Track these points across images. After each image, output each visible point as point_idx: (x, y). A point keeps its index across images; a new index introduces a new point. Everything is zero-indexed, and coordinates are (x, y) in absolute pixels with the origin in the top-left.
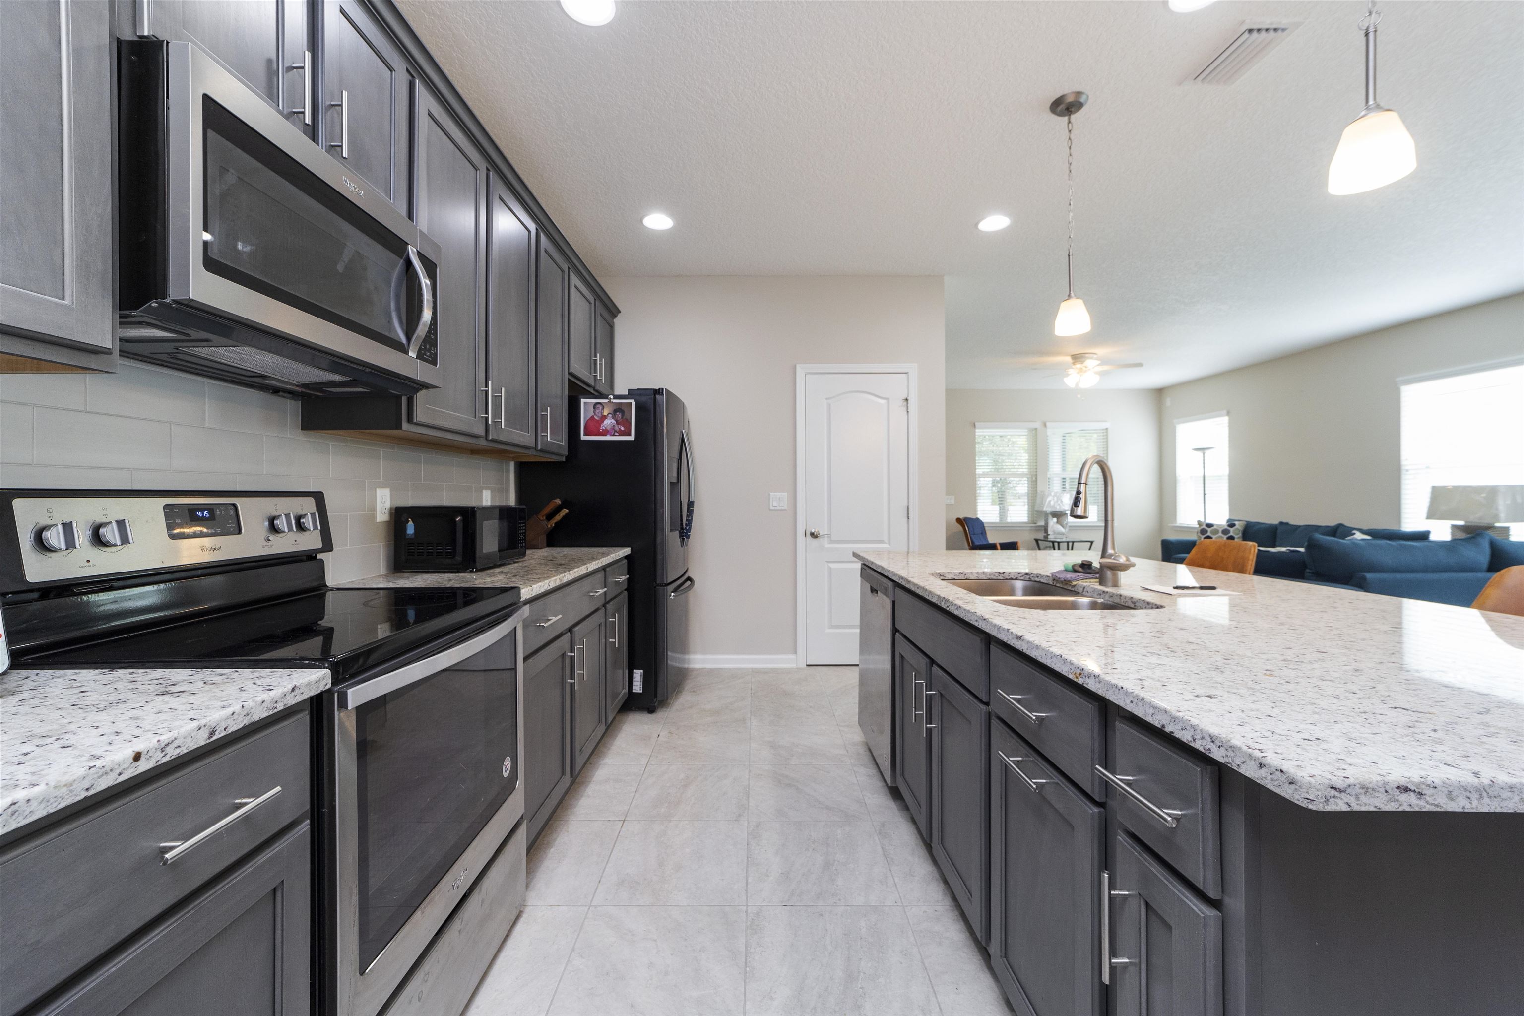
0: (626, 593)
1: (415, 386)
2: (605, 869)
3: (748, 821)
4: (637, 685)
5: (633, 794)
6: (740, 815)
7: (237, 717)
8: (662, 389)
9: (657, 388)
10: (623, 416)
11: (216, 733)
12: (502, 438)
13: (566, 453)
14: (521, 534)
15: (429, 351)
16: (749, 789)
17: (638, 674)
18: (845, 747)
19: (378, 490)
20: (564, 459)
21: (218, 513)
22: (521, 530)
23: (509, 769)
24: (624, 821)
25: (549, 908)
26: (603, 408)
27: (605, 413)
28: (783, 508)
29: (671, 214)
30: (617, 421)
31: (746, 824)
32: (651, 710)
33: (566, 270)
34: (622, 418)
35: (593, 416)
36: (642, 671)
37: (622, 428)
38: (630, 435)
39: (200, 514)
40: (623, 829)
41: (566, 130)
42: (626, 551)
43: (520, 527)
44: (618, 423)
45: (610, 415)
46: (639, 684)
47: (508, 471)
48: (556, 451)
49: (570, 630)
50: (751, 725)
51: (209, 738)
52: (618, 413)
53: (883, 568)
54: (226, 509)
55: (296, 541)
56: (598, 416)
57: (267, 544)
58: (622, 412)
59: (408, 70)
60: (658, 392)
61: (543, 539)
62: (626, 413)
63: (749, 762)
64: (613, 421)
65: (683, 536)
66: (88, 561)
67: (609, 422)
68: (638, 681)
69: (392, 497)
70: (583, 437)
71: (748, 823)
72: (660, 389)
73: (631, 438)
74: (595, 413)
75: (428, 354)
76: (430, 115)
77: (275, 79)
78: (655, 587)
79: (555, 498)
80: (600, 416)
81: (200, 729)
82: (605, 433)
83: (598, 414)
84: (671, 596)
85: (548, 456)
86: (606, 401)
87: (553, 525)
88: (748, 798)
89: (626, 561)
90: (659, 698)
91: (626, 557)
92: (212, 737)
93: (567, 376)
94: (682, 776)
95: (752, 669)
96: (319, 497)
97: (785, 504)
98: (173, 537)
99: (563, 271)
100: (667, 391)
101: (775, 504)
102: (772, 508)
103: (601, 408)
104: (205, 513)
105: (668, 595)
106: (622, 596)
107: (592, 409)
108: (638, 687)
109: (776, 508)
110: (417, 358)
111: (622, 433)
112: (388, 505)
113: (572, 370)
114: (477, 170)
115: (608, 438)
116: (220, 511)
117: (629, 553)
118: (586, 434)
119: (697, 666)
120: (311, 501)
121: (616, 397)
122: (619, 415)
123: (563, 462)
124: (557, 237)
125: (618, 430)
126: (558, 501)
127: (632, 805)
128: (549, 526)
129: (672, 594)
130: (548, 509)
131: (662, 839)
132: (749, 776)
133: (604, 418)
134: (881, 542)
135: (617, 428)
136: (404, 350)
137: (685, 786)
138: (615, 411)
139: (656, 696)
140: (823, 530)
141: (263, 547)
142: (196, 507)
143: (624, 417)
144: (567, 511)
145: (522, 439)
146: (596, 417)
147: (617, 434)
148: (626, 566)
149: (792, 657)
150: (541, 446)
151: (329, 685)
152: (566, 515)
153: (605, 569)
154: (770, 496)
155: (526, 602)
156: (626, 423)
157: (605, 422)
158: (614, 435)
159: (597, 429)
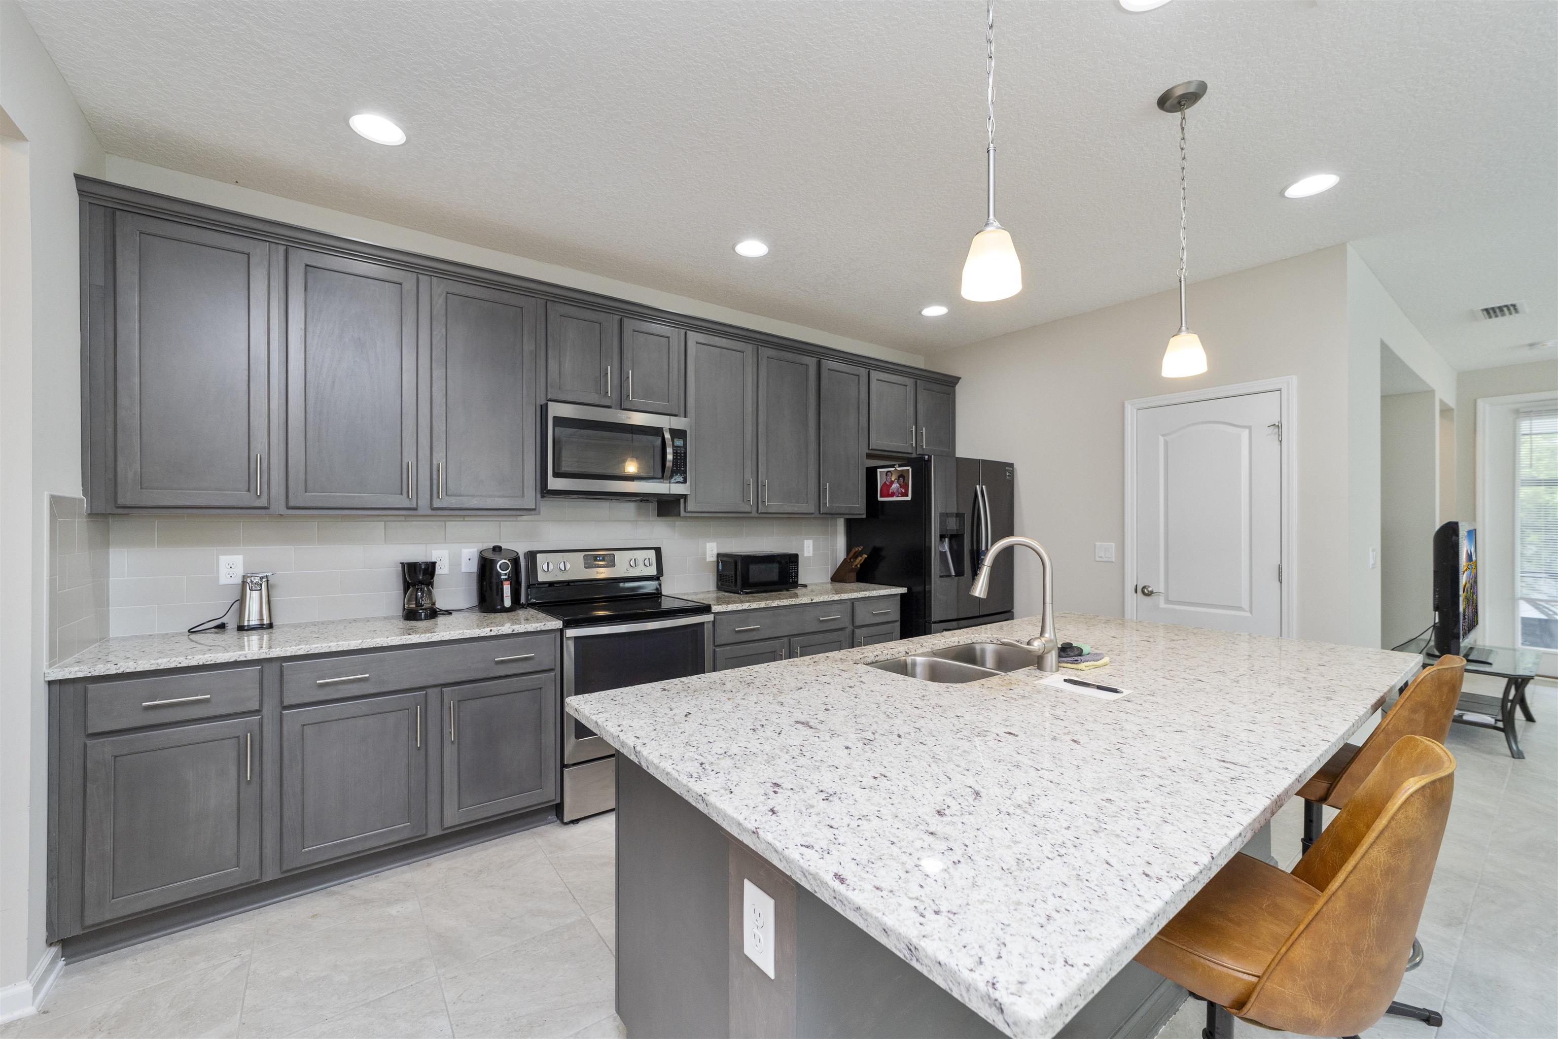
0: (898, 623)
8: (930, 456)
10: (904, 480)
12: (771, 510)
13: (866, 510)
14: (792, 572)
15: (680, 475)
19: (707, 544)
20: (864, 516)
21: (605, 558)
22: (792, 570)
26: (892, 475)
27: (893, 480)
28: (1110, 560)
30: (900, 484)
33: (864, 373)
34: (903, 482)
35: (885, 482)
37: (903, 491)
38: (907, 496)
42: (904, 590)
43: (792, 568)
44: (901, 487)
45: (896, 480)
48: (857, 510)
49: (790, 636)
52: (901, 478)
54: (610, 557)
55: (639, 570)
56: (888, 482)
57: (626, 572)
58: (904, 477)
60: (928, 459)
61: (853, 575)
62: (906, 478)
64: (898, 485)
66: (556, 575)
67: (895, 486)
69: (717, 549)
70: (880, 499)
73: (909, 498)
74: (886, 479)
76: (697, 343)
77: (599, 383)
79: (858, 546)
80: (890, 481)
82: (892, 495)
83: (888, 480)
85: (853, 514)
86: (893, 469)
87: (859, 566)
89: (899, 597)
91: (901, 594)
93: (866, 450)
96: (658, 551)
97: (1113, 555)
98: (586, 567)
99: (858, 376)
100: (934, 457)
101: (1101, 554)
102: (1095, 558)
103: (890, 475)
104: (600, 558)
106: (895, 624)
107: (885, 477)
109: (1102, 559)
111: (903, 495)
112: (715, 552)
113: (871, 445)
114: (744, 352)
115: (894, 499)
116: (607, 557)
117: (906, 592)
118: (881, 496)
120: (653, 552)
122: (902, 480)
123: (864, 518)
125: (900, 491)
126: (860, 548)
128: (854, 567)
130: (852, 554)
133: (892, 482)
134: (1240, 608)
136: (663, 479)
138: (899, 477)
140: (1158, 586)
142: (597, 556)
143: (905, 482)
144: (866, 556)
145: (796, 509)
147: (900, 495)
148: (897, 600)
151: (561, 627)
152: (866, 559)
153: (853, 601)
154: (1096, 543)
155: (716, 614)
156: (906, 486)
157: (893, 486)
158: (898, 496)
159: (889, 491)
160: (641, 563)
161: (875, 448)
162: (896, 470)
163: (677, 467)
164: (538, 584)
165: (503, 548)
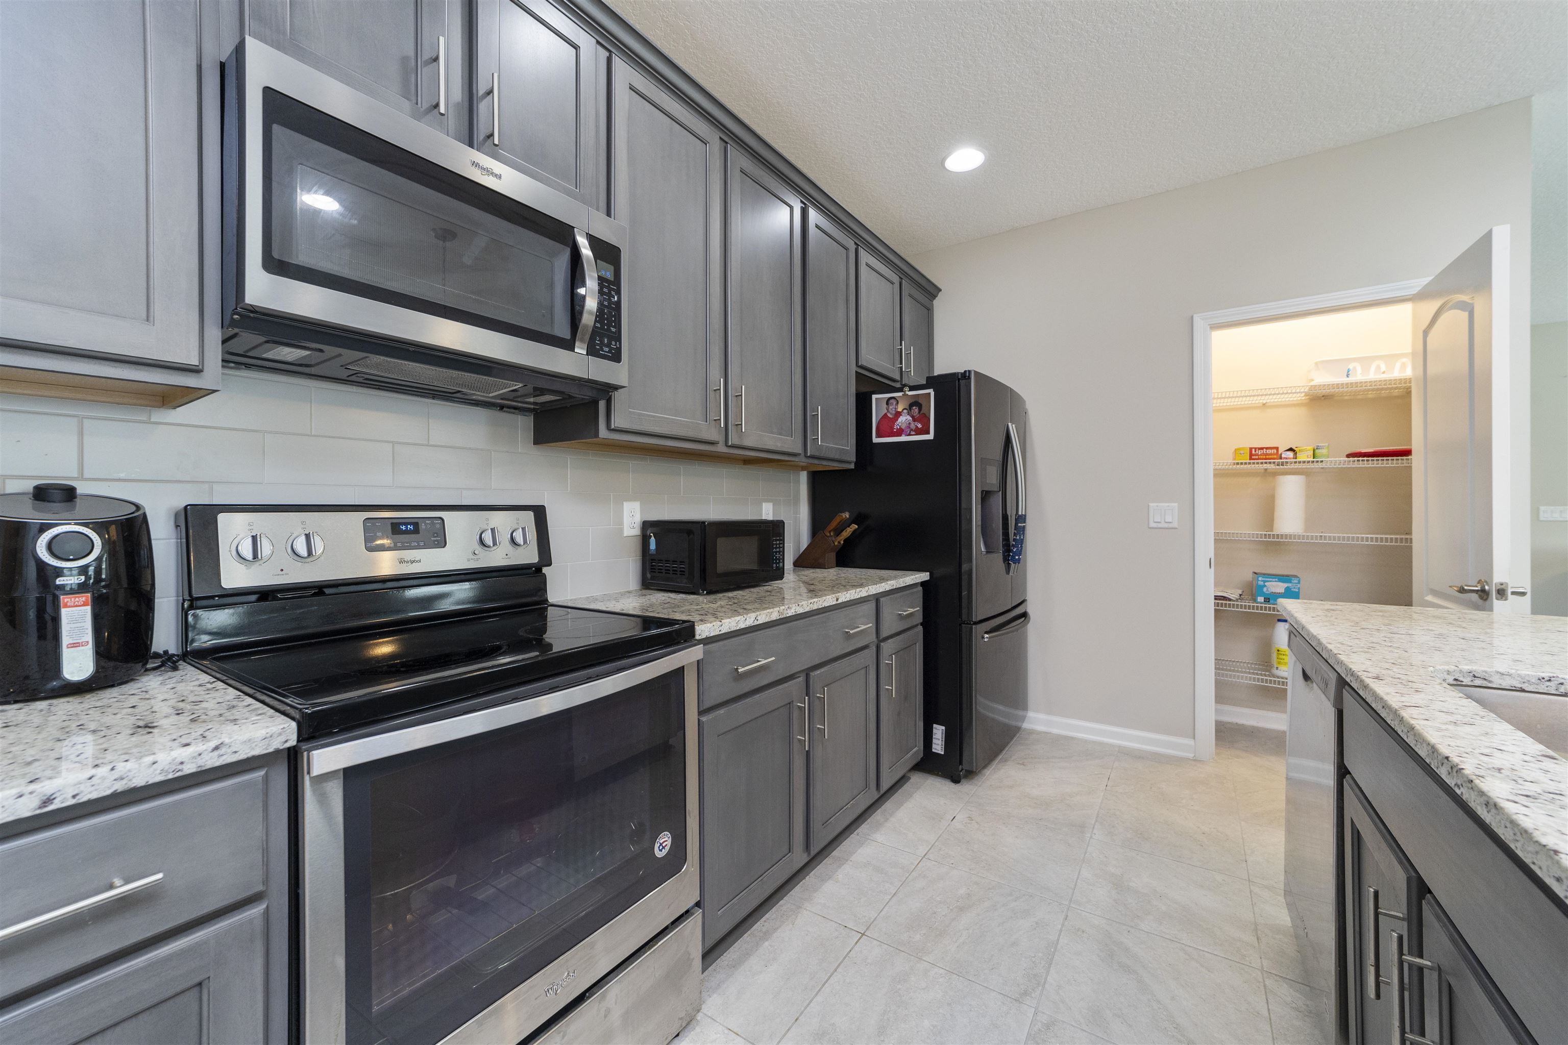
0: (920, 628)
1: (606, 390)
2: (811, 1001)
3: (1036, 1009)
4: (938, 744)
5: (890, 897)
6: (1026, 993)
7: (99, 781)
8: (969, 371)
9: (963, 372)
10: (920, 410)
11: (55, 801)
12: (748, 442)
13: (853, 458)
14: (776, 552)
15: (608, 345)
16: (1055, 950)
17: (939, 731)
18: (1256, 930)
19: (625, 503)
20: (852, 466)
21: (422, 526)
22: (776, 548)
23: (667, 848)
24: (863, 934)
25: (726, 1031)
26: (898, 403)
27: (900, 409)
28: (1171, 525)
29: (981, 146)
30: (913, 417)
31: (1031, 1015)
32: (956, 780)
33: (852, 247)
34: (919, 412)
35: (886, 414)
36: (944, 728)
37: (920, 426)
38: (928, 433)
39: (404, 528)
40: (857, 948)
41: (819, 71)
42: (924, 576)
43: (776, 544)
44: (914, 420)
45: (905, 411)
46: (940, 742)
47: (798, 482)
48: (837, 457)
49: (808, 672)
50: (1091, 837)
51: (40, 808)
52: (914, 408)
53: (1320, 643)
54: (433, 524)
55: (507, 555)
56: (891, 414)
57: (473, 557)
58: (920, 406)
59: (598, 42)
60: (966, 376)
61: (832, 557)
62: (924, 407)
63: (1071, 901)
64: (909, 418)
65: (1009, 560)
66: (282, 570)
67: (904, 419)
68: (939, 739)
69: (642, 511)
70: (875, 440)
71: (1036, 1013)
72: (965, 371)
73: (930, 436)
74: (887, 410)
75: (607, 349)
76: (632, 88)
77: (413, 76)
78: (960, 625)
79: (843, 512)
80: (894, 412)
81: (21, 796)
82: (900, 433)
83: (891, 412)
84: (983, 638)
85: (825, 463)
86: (900, 394)
87: (842, 542)
88: (1049, 967)
89: (920, 588)
90: (965, 766)
91: (923, 584)
92: (45, 806)
93: (854, 368)
94: (962, 891)
95: (1120, 746)
96: (540, 513)
97: (1175, 520)
98: (370, 549)
99: (846, 249)
100: (975, 372)
101: (1158, 519)
102: (1152, 525)
103: (894, 404)
104: (409, 526)
105: (979, 637)
106: (916, 630)
107: (885, 406)
108: (938, 747)
109: (1160, 525)
110: (587, 354)
111: (918, 432)
112: (638, 519)
113: (862, 362)
114: (706, 144)
115: (903, 438)
116: (426, 524)
117: (928, 578)
118: (878, 436)
119: (1040, 728)
120: (530, 515)
121: (912, 388)
122: (915, 410)
123: (852, 469)
124: (833, 209)
126: (846, 515)
127: (883, 913)
128: (836, 543)
129: (986, 636)
130: (834, 524)
131: (899, 986)
132: (1063, 925)
133: (898, 414)
135: (913, 426)
136: (569, 345)
137: (961, 909)
138: (911, 405)
139: (961, 763)
141: (468, 560)
142: (401, 521)
143: (922, 412)
144: (857, 526)
145: (779, 445)
146: (889, 415)
147: (914, 433)
148: (920, 595)
149: (1191, 742)
150: (811, 451)
151: (293, 742)
152: (855, 530)
153: (877, 598)
154: (1151, 504)
155: (707, 641)
156: (925, 419)
157: (900, 420)
158: (910, 435)
159: (892, 428)
160: (504, 538)
161: (865, 364)
162: (905, 395)
163: (602, 324)
164: (220, 596)
165: (79, 491)
